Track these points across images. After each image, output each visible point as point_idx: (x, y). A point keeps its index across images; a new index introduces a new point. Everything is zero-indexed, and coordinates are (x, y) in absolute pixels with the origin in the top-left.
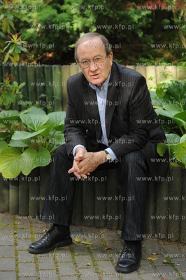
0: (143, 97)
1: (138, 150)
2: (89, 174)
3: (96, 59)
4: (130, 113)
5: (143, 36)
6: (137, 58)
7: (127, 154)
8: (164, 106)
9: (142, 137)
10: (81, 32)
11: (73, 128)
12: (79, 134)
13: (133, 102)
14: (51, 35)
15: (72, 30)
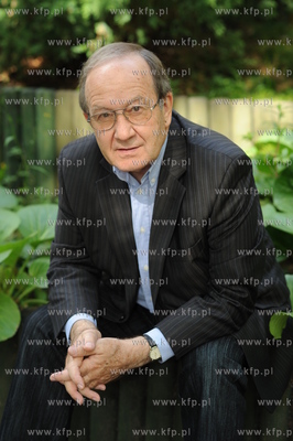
0: (245, 207)
1: (227, 335)
2: (103, 387)
3: (132, 110)
4: (211, 243)
5: (226, 34)
6: (209, 75)
7: (199, 346)
8: (276, 201)
9: (239, 305)
10: (98, 21)
11: (69, 268)
12: (83, 284)
13: (220, 218)
14: (36, 26)
15: (79, 18)
